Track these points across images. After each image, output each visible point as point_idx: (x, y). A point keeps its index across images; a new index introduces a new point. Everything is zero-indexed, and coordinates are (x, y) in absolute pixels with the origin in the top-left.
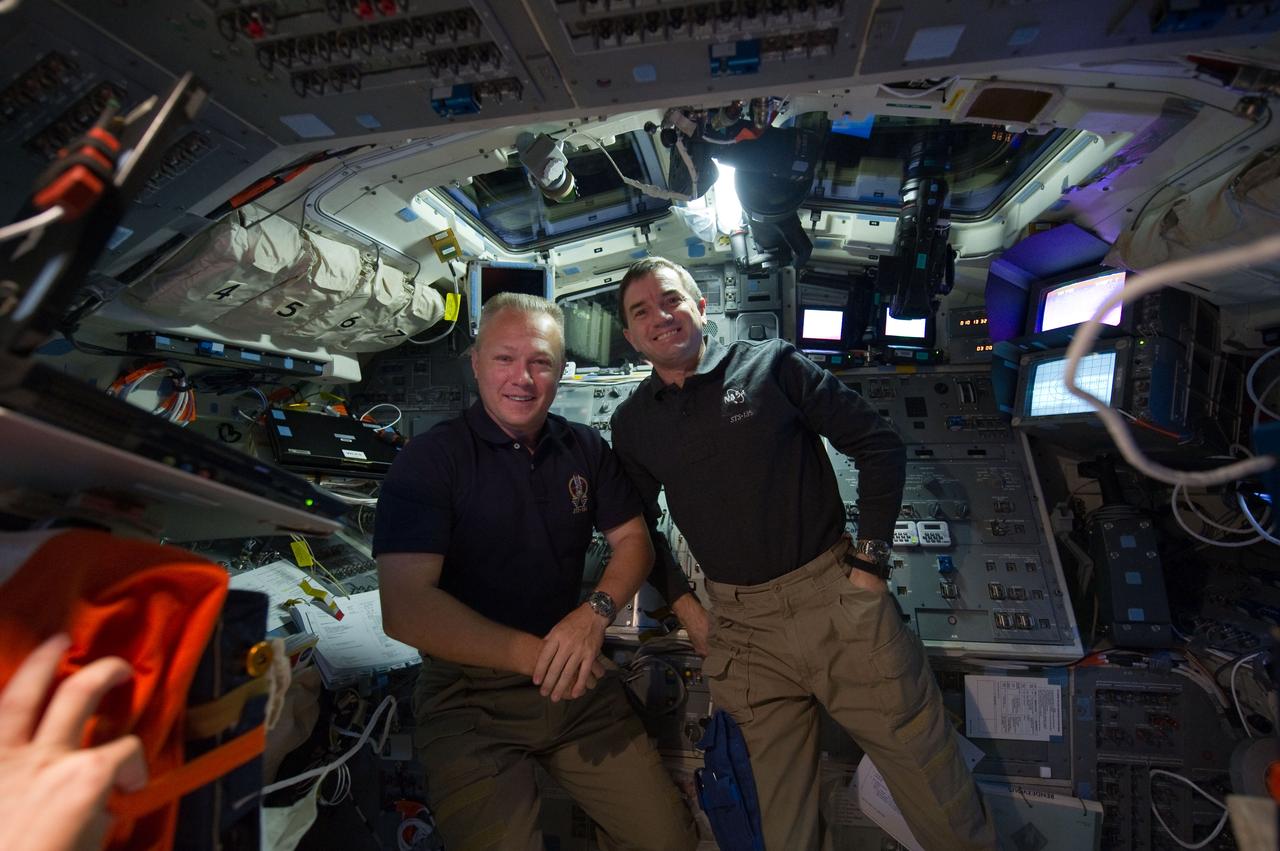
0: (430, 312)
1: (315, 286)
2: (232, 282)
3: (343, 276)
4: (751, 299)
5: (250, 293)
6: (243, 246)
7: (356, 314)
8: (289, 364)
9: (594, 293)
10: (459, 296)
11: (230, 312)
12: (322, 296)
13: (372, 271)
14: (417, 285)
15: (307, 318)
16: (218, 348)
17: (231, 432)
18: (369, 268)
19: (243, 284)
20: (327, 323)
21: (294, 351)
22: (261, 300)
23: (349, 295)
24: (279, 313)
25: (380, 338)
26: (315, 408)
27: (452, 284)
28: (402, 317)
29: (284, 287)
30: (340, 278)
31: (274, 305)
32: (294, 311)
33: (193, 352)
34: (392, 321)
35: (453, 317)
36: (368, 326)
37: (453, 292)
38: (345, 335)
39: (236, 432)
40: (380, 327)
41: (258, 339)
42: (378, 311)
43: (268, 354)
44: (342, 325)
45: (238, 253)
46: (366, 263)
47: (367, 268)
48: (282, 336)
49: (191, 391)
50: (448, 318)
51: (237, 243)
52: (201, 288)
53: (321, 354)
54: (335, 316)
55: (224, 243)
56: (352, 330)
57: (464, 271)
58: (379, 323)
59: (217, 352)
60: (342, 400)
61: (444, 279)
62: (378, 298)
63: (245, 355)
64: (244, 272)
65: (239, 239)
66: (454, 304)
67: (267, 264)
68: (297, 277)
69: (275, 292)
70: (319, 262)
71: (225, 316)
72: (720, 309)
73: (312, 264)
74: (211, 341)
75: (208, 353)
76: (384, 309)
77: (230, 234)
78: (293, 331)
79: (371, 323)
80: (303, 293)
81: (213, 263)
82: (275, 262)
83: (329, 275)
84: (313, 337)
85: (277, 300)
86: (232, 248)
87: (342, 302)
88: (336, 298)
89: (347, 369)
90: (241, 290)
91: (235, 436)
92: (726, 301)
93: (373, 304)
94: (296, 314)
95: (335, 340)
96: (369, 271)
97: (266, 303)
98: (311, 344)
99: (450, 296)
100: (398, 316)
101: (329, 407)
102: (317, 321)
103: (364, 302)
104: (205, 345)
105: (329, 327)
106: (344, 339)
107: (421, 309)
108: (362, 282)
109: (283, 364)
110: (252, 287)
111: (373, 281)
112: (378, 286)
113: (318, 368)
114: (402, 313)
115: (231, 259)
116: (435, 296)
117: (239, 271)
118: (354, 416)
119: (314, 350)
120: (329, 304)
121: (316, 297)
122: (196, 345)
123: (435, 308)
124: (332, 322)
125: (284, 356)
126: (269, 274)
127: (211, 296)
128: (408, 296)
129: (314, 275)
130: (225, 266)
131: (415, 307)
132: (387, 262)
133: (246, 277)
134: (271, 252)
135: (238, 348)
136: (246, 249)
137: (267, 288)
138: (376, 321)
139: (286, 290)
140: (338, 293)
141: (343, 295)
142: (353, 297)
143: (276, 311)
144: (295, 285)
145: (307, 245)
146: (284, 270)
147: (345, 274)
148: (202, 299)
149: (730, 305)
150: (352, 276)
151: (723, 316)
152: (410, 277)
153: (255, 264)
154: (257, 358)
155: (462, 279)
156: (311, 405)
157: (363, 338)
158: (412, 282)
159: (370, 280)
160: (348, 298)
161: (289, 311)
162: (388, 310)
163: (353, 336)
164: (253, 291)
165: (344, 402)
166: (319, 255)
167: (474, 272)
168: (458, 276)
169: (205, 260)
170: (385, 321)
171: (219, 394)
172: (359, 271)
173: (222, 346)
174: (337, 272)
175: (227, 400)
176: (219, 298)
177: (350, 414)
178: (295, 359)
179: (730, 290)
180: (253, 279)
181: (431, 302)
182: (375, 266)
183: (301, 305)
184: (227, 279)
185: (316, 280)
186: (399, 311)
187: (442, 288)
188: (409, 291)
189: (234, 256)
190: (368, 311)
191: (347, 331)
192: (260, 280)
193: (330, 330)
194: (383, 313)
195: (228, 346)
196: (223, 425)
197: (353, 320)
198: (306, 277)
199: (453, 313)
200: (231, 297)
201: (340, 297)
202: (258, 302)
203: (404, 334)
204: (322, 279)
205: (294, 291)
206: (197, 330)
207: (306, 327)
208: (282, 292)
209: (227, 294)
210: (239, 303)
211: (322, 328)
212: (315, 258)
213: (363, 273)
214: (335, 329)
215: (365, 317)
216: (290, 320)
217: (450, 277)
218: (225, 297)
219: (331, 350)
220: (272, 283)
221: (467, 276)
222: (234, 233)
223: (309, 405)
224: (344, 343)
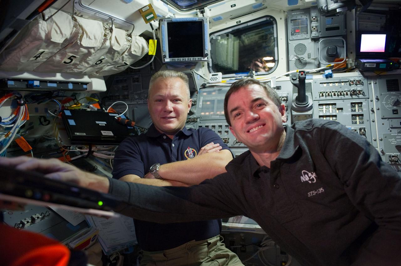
0: (141, 51)
1: (81, 46)
2: (41, 50)
3: (95, 38)
4: (327, 29)
5: (50, 54)
6: (45, 31)
7: (103, 57)
8: (71, 86)
9: (230, 30)
10: (156, 41)
11: (41, 65)
12: (85, 51)
13: (110, 33)
14: (133, 36)
15: (78, 63)
16: (37, 83)
17: (45, 120)
18: (108, 32)
19: (46, 50)
20: (88, 63)
21: (73, 80)
22: (55, 57)
23: (99, 48)
24: (65, 62)
25: (115, 67)
26: (84, 106)
27: (152, 33)
28: (126, 55)
29: (66, 49)
30: (94, 39)
31: (62, 59)
32: (72, 60)
33: (25, 87)
34: (121, 58)
35: (153, 53)
36: (109, 62)
37: (153, 39)
38: (98, 68)
39: (48, 120)
40: (115, 62)
41: (55, 76)
42: (114, 54)
43: (60, 82)
44: (96, 64)
45: (43, 35)
46: (106, 29)
47: (107, 32)
48: (67, 73)
49: (26, 105)
50: (150, 53)
51: (42, 30)
52: (26, 56)
53: (86, 79)
54: (92, 59)
55: (36, 31)
56: (101, 65)
57: (158, 26)
58: (114, 60)
59: (36, 85)
60: (97, 100)
61: (147, 31)
62: (114, 48)
63: (49, 85)
64: (46, 44)
65: (43, 27)
66: (153, 45)
67: (58, 39)
68: (72, 43)
69: (62, 51)
70: (83, 33)
71: (38, 68)
72: (308, 36)
73: (80, 35)
74: (33, 80)
75: (32, 86)
76: (116, 53)
77: (38, 26)
78: (72, 70)
79: (110, 61)
80: (76, 50)
81: (31, 42)
82: (61, 37)
83: (88, 39)
84: (81, 72)
85: (63, 55)
86: (40, 33)
87: (95, 52)
88: (92, 51)
89: (99, 85)
90: (45, 54)
91: (47, 122)
92: (311, 32)
93: (111, 51)
94: (73, 62)
95: (92, 72)
96: (108, 33)
97: (58, 58)
98: (81, 75)
99: (151, 41)
100: (124, 55)
101: (91, 106)
102: (83, 63)
103: (106, 50)
104: (30, 82)
105: (89, 66)
106: (97, 70)
107: (136, 50)
108: (105, 40)
109: (68, 86)
110: (51, 51)
111: (111, 38)
112: (113, 41)
113: (85, 86)
114: (126, 53)
115: (40, 39)
116: (142, 41)
117: (44, 44)
118: (104, 109)
119: (82, 77)
120: (89, 54)
121: (82, 52)
122: (26, 83)
123: (143, 48)
124: (91, 63)
125: (68, 83)
126: (59, 44)
127: (32, 59)
128: (129, 44)
129: (81, 41)
130: (37, 43)
131: (132, 50)
132: (117, 26)
133: (47, 47)
134: (59, 32)
135: (46, 82)
136: (47, 32)
137: (58, 50)
138: (112, 59)
139: (67, 50)
140: (93, 48)
141: (96, 49)
142: (101, 49)
143: (63, 61)
144: (72, 47)
145: (77, 25)
146: (66, 40)
147: (96, 37)
148: (27, 61)
149: (314, 34)
150: (100, 38)
151: (310, 40)
152: (129, 33)
153: (52, 40)
154: (55, 85)
155: (156, 30)
156: (82, 104)
157: (106, 68)
158: (130, 36)
159: (109, 38)
160: (98, 50)
161: (69, 61)
162: (118, 53)
163: (101, 68)
164: (51, 53)
165: (98, 102)
166: (83, 29)
167: (163, 26)
168: (155, 28)
169: (27, 41)
170: (117, 58)
171: (38, 104)
172: (103, 34)
173: (39, 82)
174: (92, 37)
175: (42, 106)
176: (36, 59)
177: (102, 108)
178: (73, 83)
179: (314, 24)
180: (51, 47)
181: (141, 46)
182: (111, 30)
183: (75, 57)
184: (38, 49)
185: (82, 43)
186: (124, 52)
187: (147, 36)
188: (129, 41)
189: (41, 37)
190: (109, 55)
191: (98, 66)
192: (54, 47)
193: (90, 67)
194: (116, 54)
195: (41, 81)
196: (41, 117)
197: (101, 61)
198: (77, 43)
199: (153, 50)
200: (41, 57)
201: (94, 50)
202: (54, 58)
203: (127, 64)
204: (85, 42)
205: (71, 50)
206: (26, 75)
207: (78, 67)
208: (65, 51)
209: (39, 57)
210: (45, 60)
211: (85, 67)
212: (81, 31)
213: (105, 35)
214: (92, 66)
215: (107, 58)
216: (70, 65)
217: (150, 30)
218: (39, 58)
219: (90, 76)
220: (60, 48)
221: (159, 28)
222: (40, 25)
223: (81, 105)
224: (97, 72)
